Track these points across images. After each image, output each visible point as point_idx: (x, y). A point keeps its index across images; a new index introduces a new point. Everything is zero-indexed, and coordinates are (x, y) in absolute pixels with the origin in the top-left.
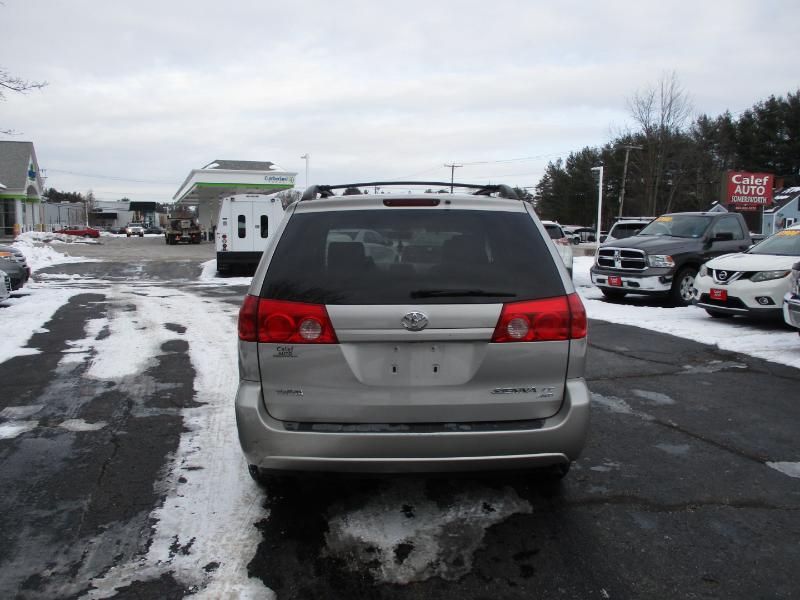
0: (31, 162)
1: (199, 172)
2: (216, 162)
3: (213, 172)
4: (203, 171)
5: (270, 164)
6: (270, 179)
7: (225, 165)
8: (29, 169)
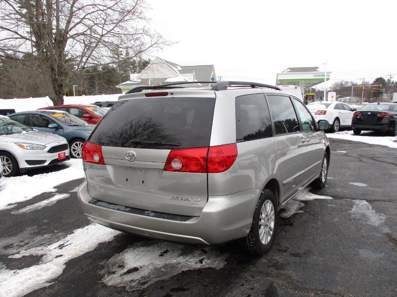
0: (212, 74)
1: (280, 74)
2: (289, 68)
3: (287, 74)
4: (282, 73)
5: (317, 68)
6: (316, 76)
7: (293, 70)
8: (212, 77)
